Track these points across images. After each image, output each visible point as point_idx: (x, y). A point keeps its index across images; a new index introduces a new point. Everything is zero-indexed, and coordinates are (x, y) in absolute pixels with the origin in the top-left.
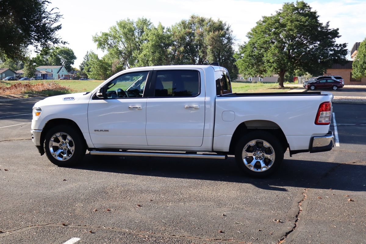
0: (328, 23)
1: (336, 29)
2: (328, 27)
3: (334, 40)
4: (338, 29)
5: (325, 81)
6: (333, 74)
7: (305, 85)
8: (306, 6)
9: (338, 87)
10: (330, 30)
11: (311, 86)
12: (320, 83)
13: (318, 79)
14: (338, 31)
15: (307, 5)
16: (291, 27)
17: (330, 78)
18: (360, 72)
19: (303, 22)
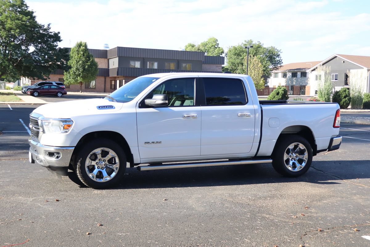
0: (49, 25)
1: (57, 32)
2: (49, 30)
3: (55, 43)
4: (59, 33)
5: (47, 87)
6: (54, 79)
7: (25, 91)
8: (23, 4)
9: (63, 94)
10: (51, 32)
11: (34, 92)
12: (43, 89)
13: (39, 85)
14: (59, 35)
15: (25, 3)
16: (11, 26)
17: (52, 83)
18: (73, 78)
19: (24, 21)
